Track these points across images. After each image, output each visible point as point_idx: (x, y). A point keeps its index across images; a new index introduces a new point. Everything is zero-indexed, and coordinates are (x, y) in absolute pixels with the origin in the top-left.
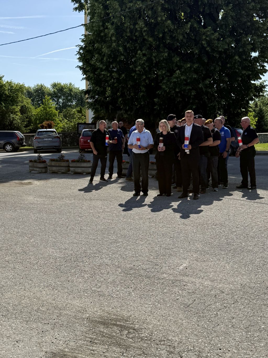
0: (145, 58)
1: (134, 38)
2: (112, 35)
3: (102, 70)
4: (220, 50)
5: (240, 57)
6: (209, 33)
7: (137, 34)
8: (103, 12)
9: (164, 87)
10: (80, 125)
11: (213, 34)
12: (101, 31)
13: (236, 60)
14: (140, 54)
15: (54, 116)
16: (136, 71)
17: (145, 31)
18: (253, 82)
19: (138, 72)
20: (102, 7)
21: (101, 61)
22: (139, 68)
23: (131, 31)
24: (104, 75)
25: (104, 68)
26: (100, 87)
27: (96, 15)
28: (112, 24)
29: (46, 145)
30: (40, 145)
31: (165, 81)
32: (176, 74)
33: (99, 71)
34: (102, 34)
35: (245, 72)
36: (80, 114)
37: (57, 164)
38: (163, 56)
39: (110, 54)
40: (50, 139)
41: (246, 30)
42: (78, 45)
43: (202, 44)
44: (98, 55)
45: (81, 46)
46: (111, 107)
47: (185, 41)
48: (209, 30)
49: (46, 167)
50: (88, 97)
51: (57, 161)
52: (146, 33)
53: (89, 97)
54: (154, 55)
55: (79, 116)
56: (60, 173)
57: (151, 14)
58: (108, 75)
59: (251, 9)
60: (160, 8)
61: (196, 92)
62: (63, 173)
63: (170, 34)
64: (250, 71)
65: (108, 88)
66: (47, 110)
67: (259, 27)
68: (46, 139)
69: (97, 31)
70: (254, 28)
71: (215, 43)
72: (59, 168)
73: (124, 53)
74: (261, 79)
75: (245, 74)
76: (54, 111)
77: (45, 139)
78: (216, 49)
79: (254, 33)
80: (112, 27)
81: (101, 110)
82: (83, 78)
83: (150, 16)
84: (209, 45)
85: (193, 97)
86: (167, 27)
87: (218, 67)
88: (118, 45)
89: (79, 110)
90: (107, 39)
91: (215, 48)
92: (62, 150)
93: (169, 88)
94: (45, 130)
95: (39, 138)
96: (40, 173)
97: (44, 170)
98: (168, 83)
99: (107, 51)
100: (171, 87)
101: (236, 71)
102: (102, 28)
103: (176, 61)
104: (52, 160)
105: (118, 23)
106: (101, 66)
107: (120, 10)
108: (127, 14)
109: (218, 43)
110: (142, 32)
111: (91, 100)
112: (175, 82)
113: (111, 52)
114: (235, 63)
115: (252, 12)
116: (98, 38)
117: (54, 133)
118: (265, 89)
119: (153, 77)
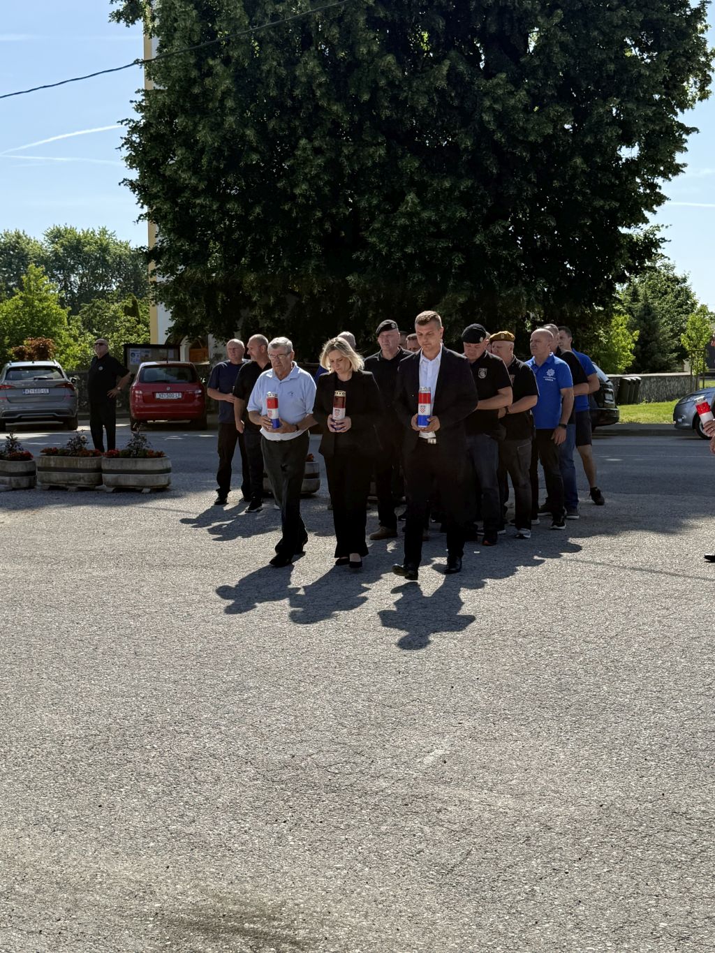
0: (320, 161)
1: (289, 103)
2: (226, 94)
3: (196, 193)
4: (532, 138)
5: (586, 161)
6: (500, 92)
7: (297, 92)
8: (197, 28)
9: (373, 240)
10: (131, 350)
11: (511, 93)
12: (192, 82)
13: (575, 168)
14: (304, 149)
15: (54, 324)
16: (294, 197)
17: (320, 85)
18: (624, 230)
19: (300, 200)
20: (194, 13)
21: (194, 168)
22: (304, 187)
23: (280, 83)
24: (202, 206)
25: (202, 186)
26: (192, 241)
27: (178, 35)
28: (227, 61)
29: (30, 408)
30: (14, 408)
31: (377, 225)
32: (408, 202)
33: (186, 195)
34: (196, 90)
35: (602, 203)
36: (133, 319)
37: (66, 462)
38: (371, 156)
39: (219, 149)
40: (43, 391)
41: (604, 84)
42: (126, 120)
43: (481, 121)
44: (184, 151)
45: (134, 122)
46: (222, 297)
47: (433, 112)
48: (502, 83)
49: (31, 474)
50: (156, 268)
51: (63, 453)
52: (323, 90)
53: (158, 269)
54: (346, 152)
55: (128, 324)
56: (74, 488)
57: (338, 36)
58: (215, 207)
59: (617, 27)
60: (362, 19)
61: (464, 257)
62: (81, 489)
63: (392, 92)
64: (617, 200)
65: (215, 244)
66: (33, 307)
67: (640, 75)
68: (32, 391)
69: (180, 80)
70: (627, 77)
71: (519, 120)
72: (72, 475)
73: (259, 145)
74: (646, 221)
75: (602, 207)
76: (56, 308)
77: (28, 391)
78: (521, 138)
79: (628, 92)
80: (224, 71)
81: (193, 307)
82: (141, 215)
83: (337, 40)
84: (501, 126)
85: (457, 271)
86: (383, 72)
87: (529, 189)
88: (243, 123)
89: (131, 305)
90: (211, 105)
91: (518, 132)
92: (79, 422)
93: (390, 245)
94: (29, 364)
95: (11, 388)
96: (14, 489)
97: (24, 482)
98: (387, 231)
99: (209, 139)
100: (394, 240)
101: (576, 199)
102: (194, 73)
103: (410, 171)
104: (50, 452)
105: (243, 59)
106: (192, 181)
107: (247, 22)
108: (269, 34)
109: (527, 120)
110: (311, 86)
111: (163, 277)
112: (404, 227)
113: (223, 142)
114: (574, 177)
115: (620, 33)
116: (185, 101)
117: (57, 373)
118: (658, 249)
119: (344, 214)
